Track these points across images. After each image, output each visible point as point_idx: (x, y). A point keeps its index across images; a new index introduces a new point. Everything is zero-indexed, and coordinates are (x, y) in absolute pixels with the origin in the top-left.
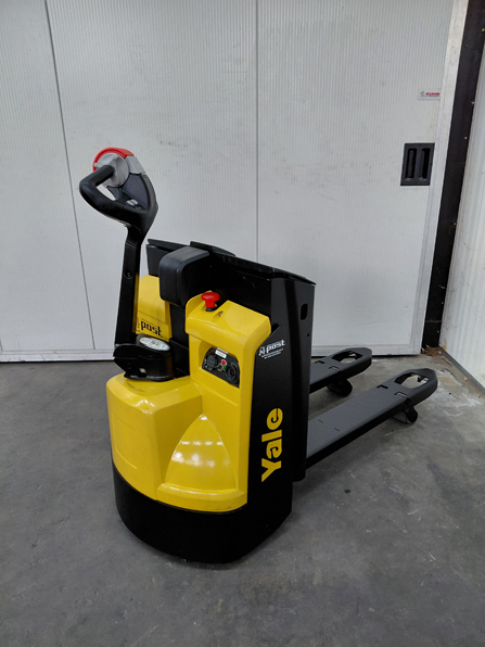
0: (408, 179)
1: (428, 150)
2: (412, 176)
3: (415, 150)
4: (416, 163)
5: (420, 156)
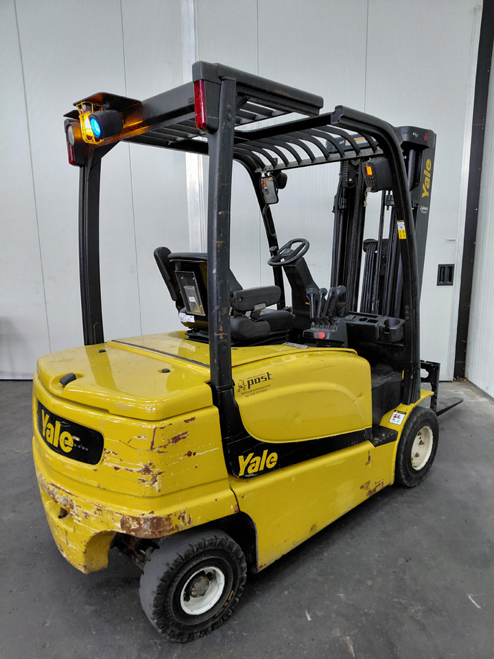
1: (451, 268)
2: (443, 281)
3: (444, 268)
4: (445, 275)
5: (447, 271)
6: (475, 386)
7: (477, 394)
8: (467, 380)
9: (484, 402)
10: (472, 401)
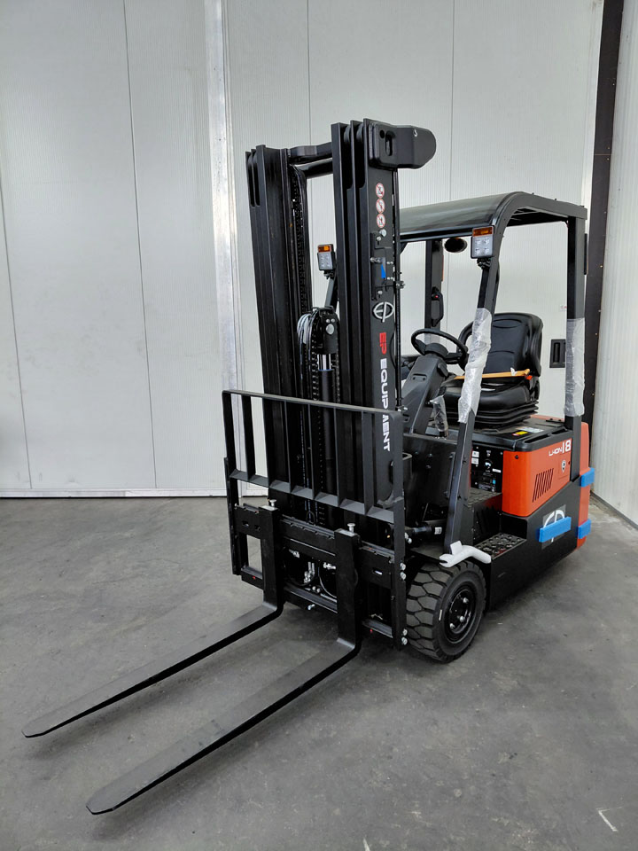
0: (555, 363)
2: (558, 361)
3: (559, 344)
8: (592, 493)
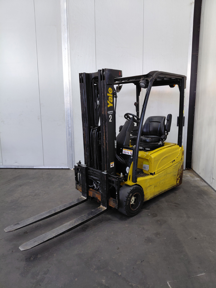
6: (195, 172)
7: (196, 176)
8: (192, 169)
9: (198, 180)
10: (192, 179)
